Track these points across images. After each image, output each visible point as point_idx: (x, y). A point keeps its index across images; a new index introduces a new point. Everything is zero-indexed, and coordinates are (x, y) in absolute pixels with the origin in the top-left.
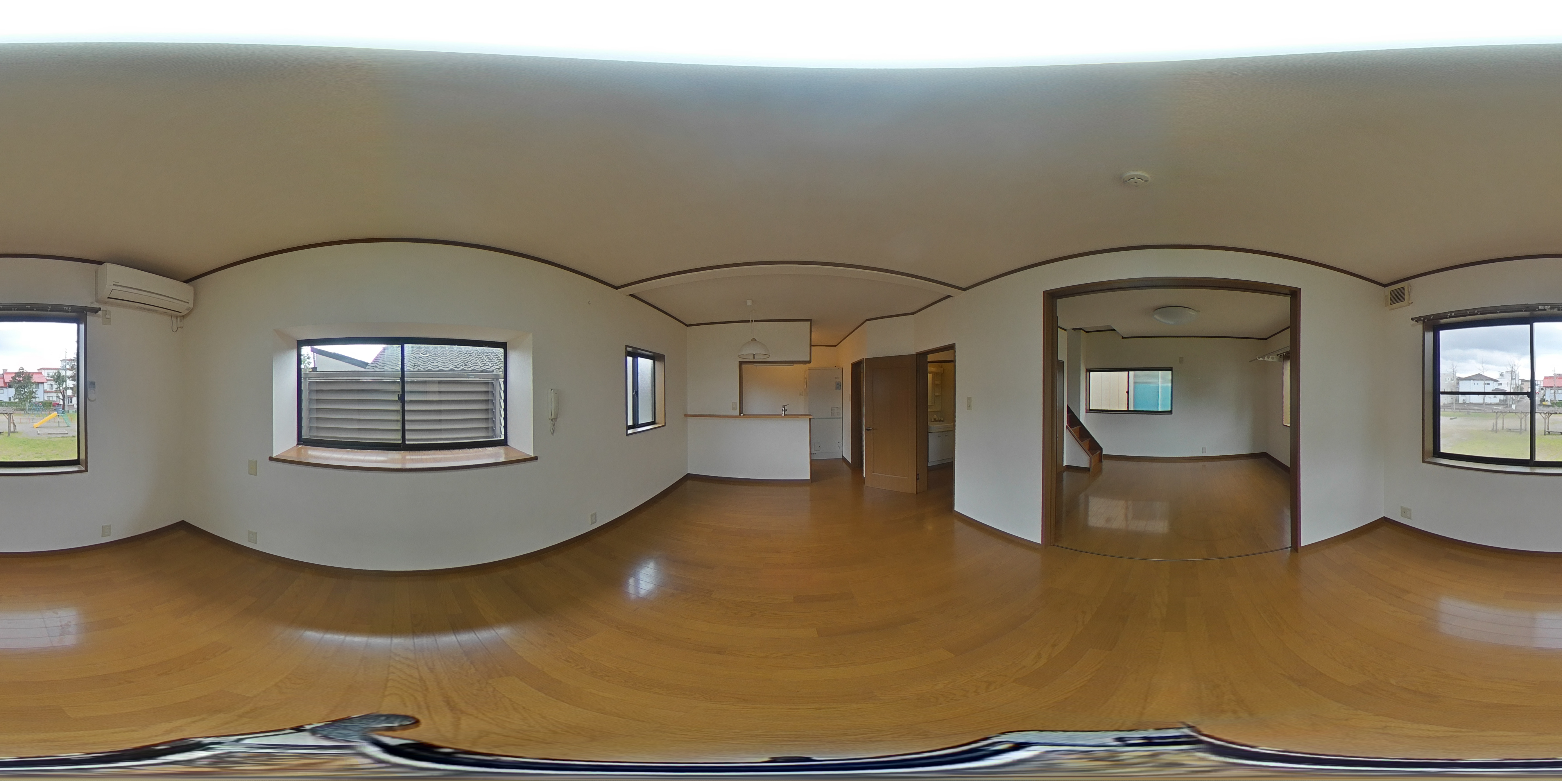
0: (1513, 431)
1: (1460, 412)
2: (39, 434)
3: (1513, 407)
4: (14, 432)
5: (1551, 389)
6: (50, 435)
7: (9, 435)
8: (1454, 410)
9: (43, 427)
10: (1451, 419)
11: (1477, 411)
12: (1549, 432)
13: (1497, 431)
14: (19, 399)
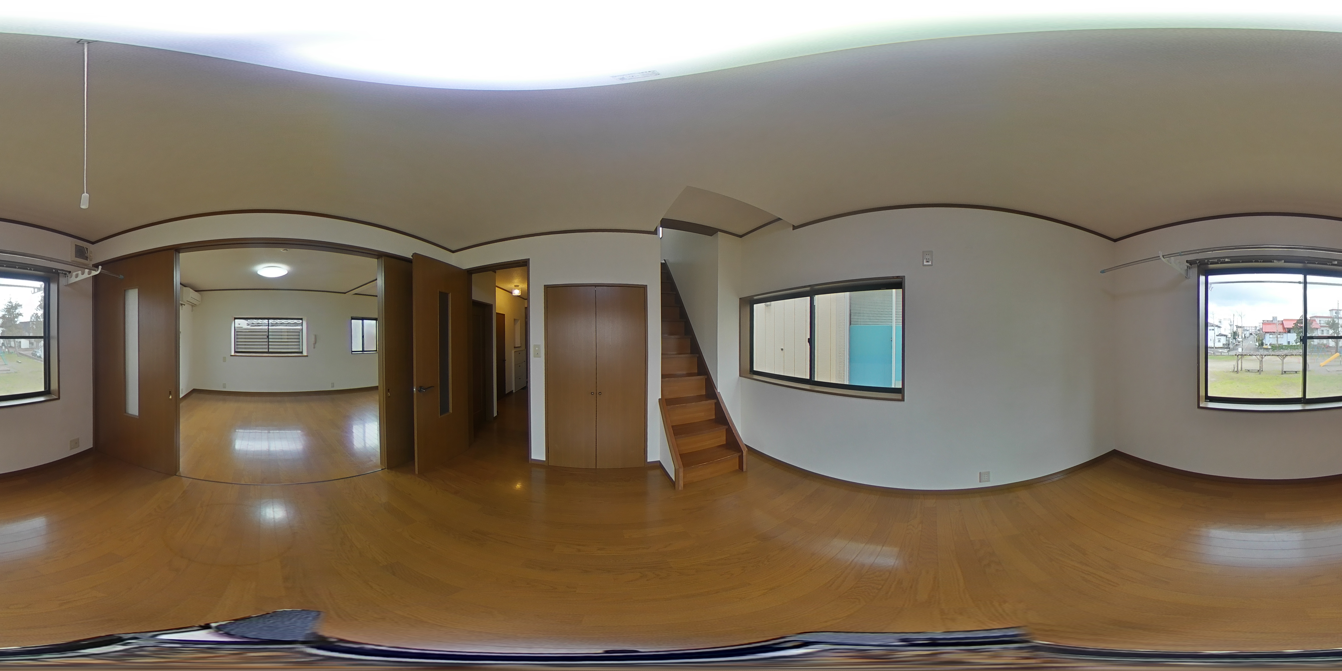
3: (1240, 350)
5: (1270, 335)
9: (1328, 366)
13: (1237, 372)
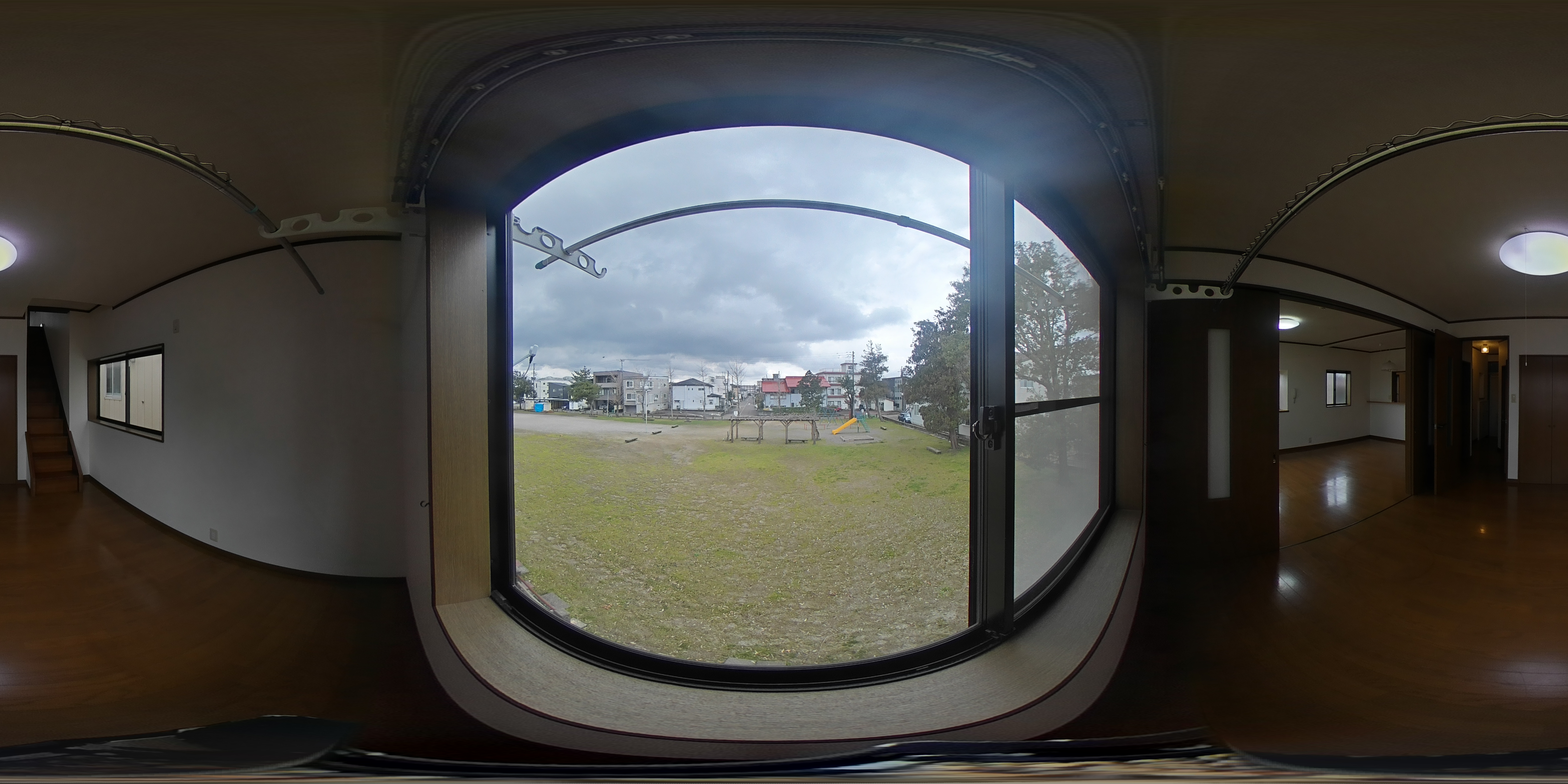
0: (749, 441)
1: (677, 419)
2: (844, 441)
3: (735, 414)
4: (817, 439)
5: (771, 395)
6: (856, 442)
7: (814, 443)
8: (672, 417)
9: (845, 434)
10: (673, 427)
11: (696, 418)
12: (790, 441)
13: (732, 441)
14: (806, 405)
